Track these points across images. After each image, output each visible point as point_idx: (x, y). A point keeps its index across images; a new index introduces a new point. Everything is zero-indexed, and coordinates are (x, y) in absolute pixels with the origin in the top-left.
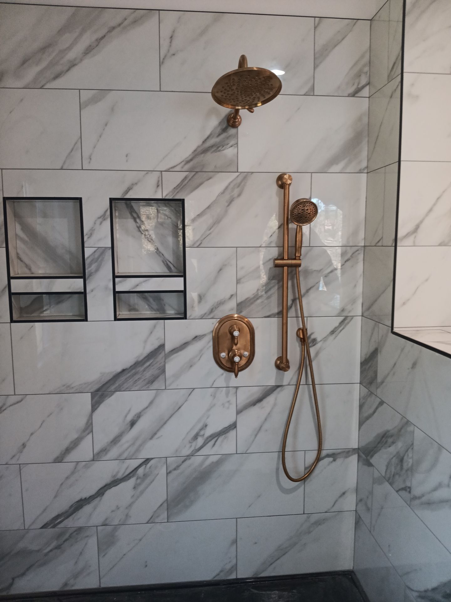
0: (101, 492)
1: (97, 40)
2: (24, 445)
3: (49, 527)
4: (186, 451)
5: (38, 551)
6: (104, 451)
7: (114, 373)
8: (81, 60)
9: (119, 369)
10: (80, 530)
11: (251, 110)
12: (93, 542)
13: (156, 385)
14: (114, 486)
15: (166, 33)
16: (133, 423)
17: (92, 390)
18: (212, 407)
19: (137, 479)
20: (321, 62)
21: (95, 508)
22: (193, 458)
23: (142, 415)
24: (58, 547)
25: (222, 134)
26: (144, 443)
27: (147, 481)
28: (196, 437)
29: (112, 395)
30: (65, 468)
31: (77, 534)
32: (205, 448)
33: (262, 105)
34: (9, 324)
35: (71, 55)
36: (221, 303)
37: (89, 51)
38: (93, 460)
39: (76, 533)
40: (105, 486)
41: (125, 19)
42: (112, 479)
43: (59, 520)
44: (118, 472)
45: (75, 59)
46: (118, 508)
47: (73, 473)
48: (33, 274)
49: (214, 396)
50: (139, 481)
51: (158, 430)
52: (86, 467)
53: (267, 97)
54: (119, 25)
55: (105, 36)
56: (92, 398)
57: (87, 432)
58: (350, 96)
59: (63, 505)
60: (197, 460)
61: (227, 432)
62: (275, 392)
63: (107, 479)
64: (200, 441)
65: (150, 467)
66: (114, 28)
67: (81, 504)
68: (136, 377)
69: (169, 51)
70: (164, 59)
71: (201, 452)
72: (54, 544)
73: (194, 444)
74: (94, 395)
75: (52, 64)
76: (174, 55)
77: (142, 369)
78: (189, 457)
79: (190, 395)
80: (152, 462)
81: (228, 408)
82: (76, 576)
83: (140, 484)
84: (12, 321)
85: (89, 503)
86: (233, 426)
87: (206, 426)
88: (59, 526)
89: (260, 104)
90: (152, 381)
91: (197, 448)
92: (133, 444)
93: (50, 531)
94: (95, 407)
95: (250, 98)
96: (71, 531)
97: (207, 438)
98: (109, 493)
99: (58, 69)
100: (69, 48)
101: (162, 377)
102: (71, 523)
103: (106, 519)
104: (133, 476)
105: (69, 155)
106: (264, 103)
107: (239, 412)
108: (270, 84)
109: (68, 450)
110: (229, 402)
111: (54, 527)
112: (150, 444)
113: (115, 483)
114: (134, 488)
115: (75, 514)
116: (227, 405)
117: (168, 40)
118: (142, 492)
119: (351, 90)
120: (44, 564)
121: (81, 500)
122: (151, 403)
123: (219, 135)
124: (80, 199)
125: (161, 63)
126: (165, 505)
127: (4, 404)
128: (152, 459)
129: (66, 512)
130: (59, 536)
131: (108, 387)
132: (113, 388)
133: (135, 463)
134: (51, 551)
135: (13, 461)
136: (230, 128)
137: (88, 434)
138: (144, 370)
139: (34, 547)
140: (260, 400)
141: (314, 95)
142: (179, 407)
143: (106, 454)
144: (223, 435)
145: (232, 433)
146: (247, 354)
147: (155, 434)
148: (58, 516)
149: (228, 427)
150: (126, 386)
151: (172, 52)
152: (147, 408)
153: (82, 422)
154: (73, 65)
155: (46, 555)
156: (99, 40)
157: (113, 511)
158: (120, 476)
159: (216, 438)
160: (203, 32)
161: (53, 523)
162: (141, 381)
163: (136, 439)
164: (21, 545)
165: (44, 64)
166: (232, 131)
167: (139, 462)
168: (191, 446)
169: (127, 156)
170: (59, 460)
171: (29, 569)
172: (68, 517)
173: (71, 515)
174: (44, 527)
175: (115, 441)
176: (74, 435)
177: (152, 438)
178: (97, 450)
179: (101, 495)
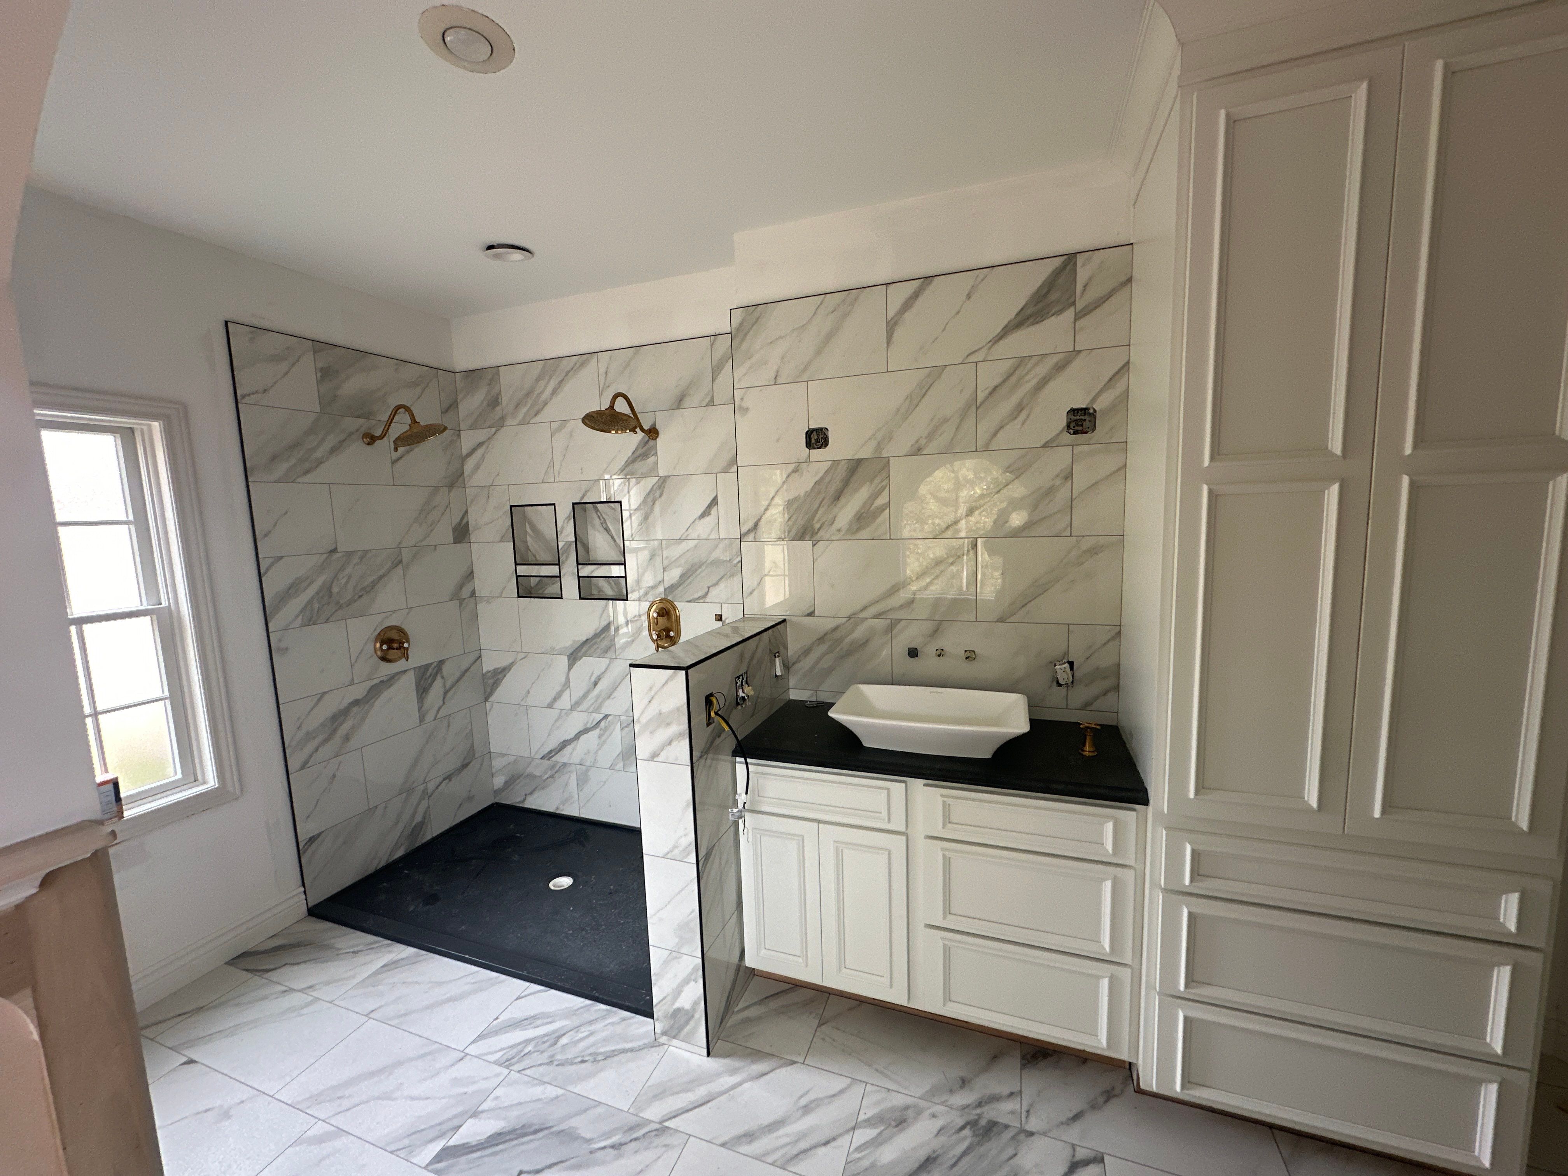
0: (577, 737)
2: (529, 691)
3: (546, 759)
5: (540, 777)
6: (578, 703)
7: (581, 642)
8: (550, 400)
9: (584, 639)
10: (565, 765)
12: (574, 777)
13: (609, 655)
14: (586, 733)
16: (595, 684)
17: (568, 653)
19: (601, 730)
21: (574, 749)
23: (601, 678)
24: (552, 776)
26: (603, 701)
27: (607, 733)
29: (580, 659)
30: (553, 713)
31: (563, 768)
34: (514, 598)
36: (653, 587)
37: (554, 392)
38: (571, 710)
40: (579, 733)
42: (584, 728)
43: (551, 755)
44: (587, 722)
46: (589, 752)
47: (559, 717)
50: (602, 732)
51: (613, 692)
52: (567, 715)
56: (569, 660)
57: (566, 686)
59: (552, 744)
63: (581, 727)
65: (609, 722)
67: (564, 744)
68: (595, 647)
72: (549, 773)
74: (569, 657)
75: (533, 405)
77: (599, 640)
80: (610, 718)
82: (564, 803)
83: (603, 735)
84: (517, 596)
85: (570, 744)
88: (552, 759)
90: (606, 651)
92: (596, 701)
93: (546, 763)
94: (571, 666)
96: (559, 765)
98: (583, 738)
99: (536, 408)
101: (611, 649)
102: (560, 758)
103: (582, 760)
104: (598, 727)
105: (546, 473)
109: (555, 699)
111: (549, 759)
112: (607, 702)
113: (586, 731)
114: (599, 737)
118: (605, 741)
120: (543, 788)
121: (564, 741)
122: (607, 669)
123: (643, 447)
126: (621, 756)
127: (515, 659)
128: (609, 715)
129: (556, 749)
130: (553, 767)
131: (578, 652)
132: (580, 654)
133: (598, 717)
134: (548, 778)
135: (522, 703)
137: (567, 688)
138: (601, 641)
139: (536, 773)
143: (579, 706)
146: (671, 633)
147: (611, 695)
148: (550, 752)
150: (589, 652)
152: (604, 672)
153: (563, 679)
155: (545, 781)
157: (586, 754)
158: (589, 726)
161: (548, 756)
162: (599, 650)
163: (598, 697)
167: (601, 716)
169: (582, 469)
170: (550, 706)
171: (534, 790)
172: (557, 753)
173: (559, 751)
174: (542, 758)
175: (585, 696)
176: (558, 688)
177: (609, 697)
178: (573, 703)
179: (577, 739)
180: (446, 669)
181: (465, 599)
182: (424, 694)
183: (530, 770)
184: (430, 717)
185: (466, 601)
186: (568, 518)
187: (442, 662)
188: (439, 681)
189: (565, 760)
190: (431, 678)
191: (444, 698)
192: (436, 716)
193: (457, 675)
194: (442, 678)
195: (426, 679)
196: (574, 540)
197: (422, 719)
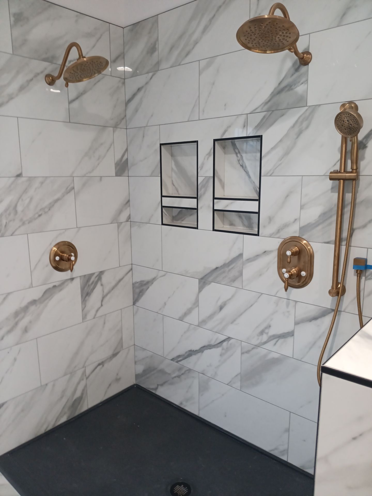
0: (202, 350)
3: (175, 361)
4: (255, 341)
5: (169, 374)
6: (205, 321)
7: (211, 269)
8: (201, 38)
9: (214, 267)
10: (189, 370)
12: (196, 382)
13: (236, 284)
14: (209, 349)
16: (221, 308)
17: (199, 278)
18: (275, 312)
19: (223, 349)
21: (198, 359)
22: (259, 349)
23: (226, 304)
24: (179, 377)
25: (295, 74)
26: (227, 324)
27: (229, 354)
28: (262, 333)
29: (210, 284)
30: (184, 326)
31: (188, 372)
32: (268, 344)
34: (161, 226)
35: (195, 36)
36: (286, 226)
37: (205, 30)
38: (198, 326)
40: (204, 347)
42: (209, 344)
43: (180, 359)
44: (211, 340)
46: (211, 365)
47: (188, 330)
49: (277, 304)
50: (223, 351)
51: (237, 318)
52: (195, 329)
56: (199, 283)
57: (196, 305)
59: (181, 350)
60: (262, 351)
61: (286, 337)
62: (330, 315)
63: (205, 343)
64: (265, 337)
65: (231, 344)
66: (220, 7)
67: (191, 353)
68: (224, 275)
71: (264, 346)
72: (177, 374)
73: (260, 337)
74: (200, 281)
77: (227, 269)
78: (257, 346)
79: (259, 297)
80: (232, 341)
81: (288, 317)
82: (187, 400)
83: (224, 354)
84: (162, 224)
85: (195, 354)
86: (291, 334)
87: (270, 326)
88: (180, 363)
90: (234, 280)
91: (262, 342)
92: (221, 323)
93: (174, 363)
94: (201, 289)
96: (186, 369)
97: (270, 337)
98: (207, 352)
101: (240, 279)
102: (186, 364)
103: (204, 370)
104: (220, 346)
105: (192, 111)
107: (297, 323)
109: (186, 314)
110: (288, 312)
111: (177, 362)
112: (231, 327)
113: (209, 347)
114: (221, 355)
116: (287, 314)
118: (225, 361)
120: (172, 384)
121: (191, 351)
122: (233, 296)
123: (292, 75)
124: (197, 142)
126: (239, 377)
128: (232, 338)
129: (184, 355)
130: (180, 369)
131: (208, 278)
132: (210, 279)
133: (222, 338)
134: (175, 377)
135: (160, 312)
136: (301, 67)
137: (196, 307)
138: (229, 271)
139: (167, 370)
140: (315, 318)
142: (251, 305)
143: (206, 324)
144: (282, 338)
145: (290, 340)
146: (304, 273)
147: (235, 320)
148: (179, 356)
149: (287, 333)
150: (218, 279)
152: (230, 299)
153: (193, 298)
155: (173, 378)
157: (208, 366)
158: (213, 343)
159: (277, 339)
161: (177, 359)
162: (227, 278)
163: (222, 320)
165: (181, 47)
167: (224, 337)
168: (258, 339)
170: (181, 319)
171: (165, 383)
172: (184, 359)
173: (186, 358)
174: (172, 360)
175: (211, 317)
176: (189, 305)
177: (232, 323)
178: (200, 320)
179: (202, 352)
180: (105, 278)
181: (122, 223)
182: (87, 297)
183: (162, 367)
184: (90, 316)
185: (123, 224)
186: (209, 154)
187: (102, 273)
188: (99, 287)
189: (190, 366)
190: (93, 285)
191: (102, 301)
192: (95, 315)
193: (113, 283)
194: (102, 285)
195: (89, 286)
196: (212, 175)
197: (84, 317)
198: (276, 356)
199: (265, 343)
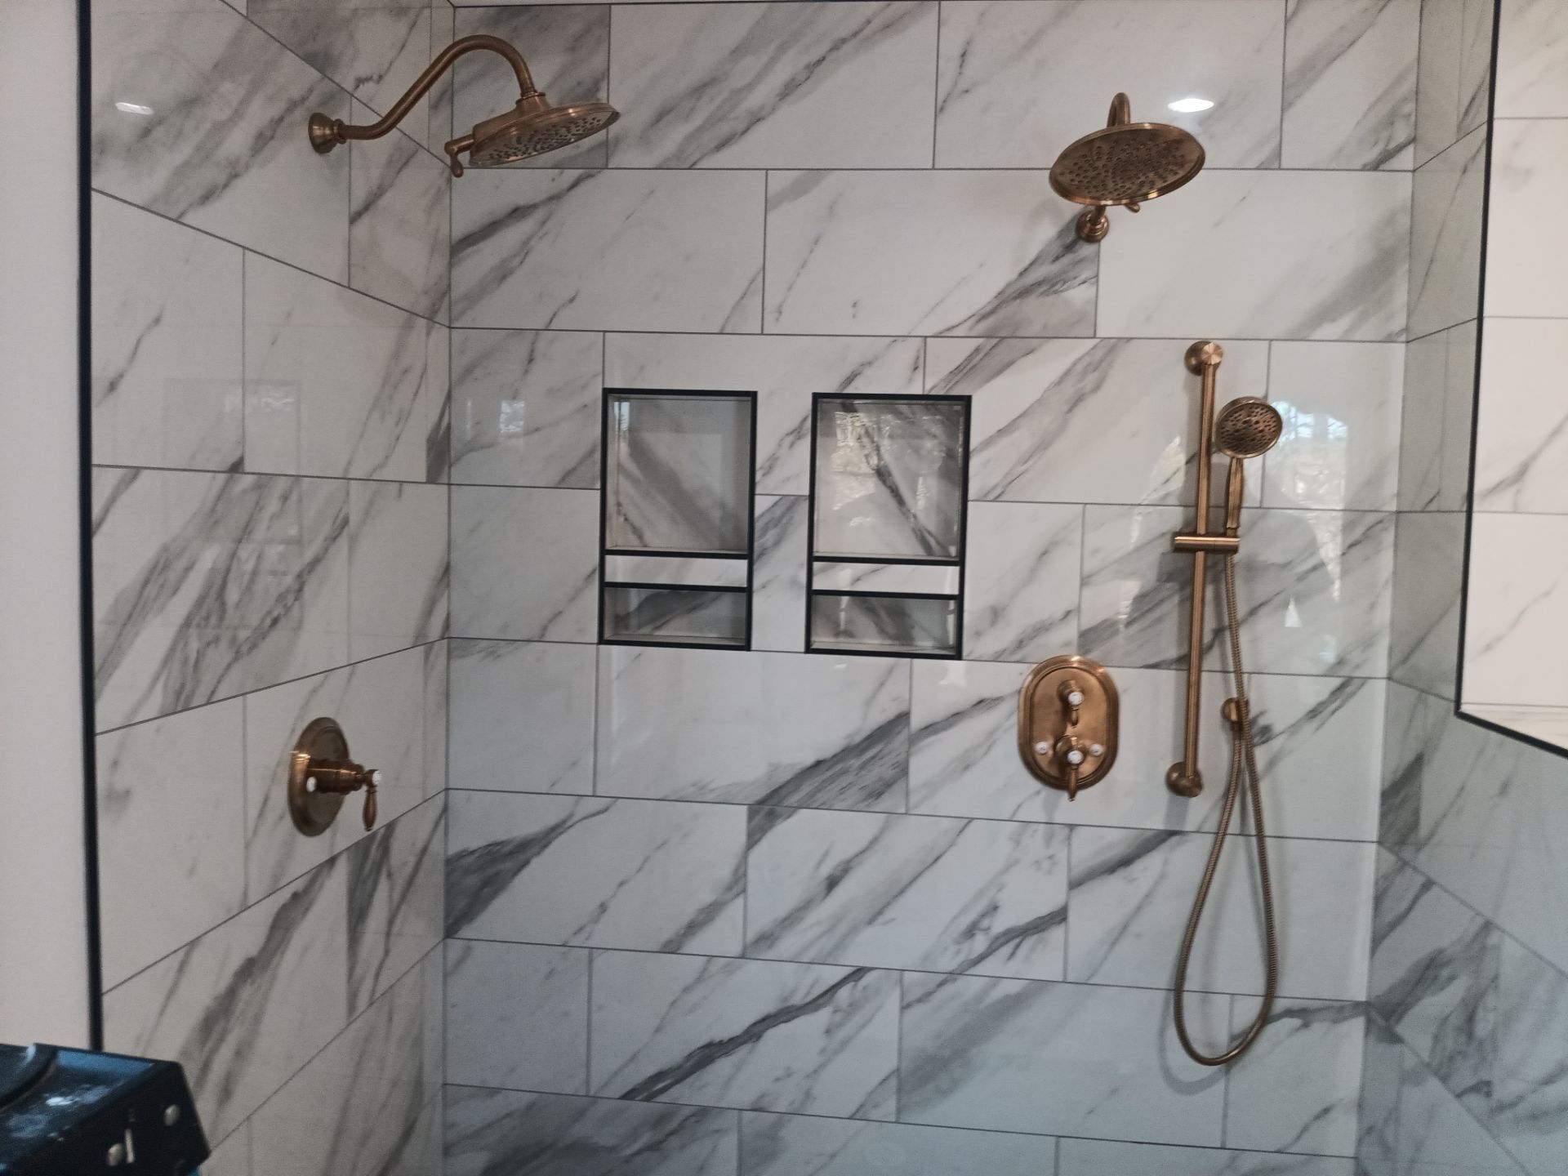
0: (754, 1033)
1: (807, 67)
2: (603, 908)
3: (640, 1098)
4: (948, 963)
5: (613, 1149)
6: (766, 939)
7: (797, 769)
8: (774, 109)
9: (809, 760)
10: (702, 1113)
11: (1132, 206)
12: (729, 1145)
13: (885, 803)
14: (783, 1022)
15: (951, 47)
16: (832, 883)
17: (751, 801)
18: (1010, 866)
19: (835, 1011)
20: (1299, 96)
21: (739, 1068)
22: (962, 980)
23: (852, 868)
24: (654, 1147)
25: (1063, 255)
26: (854, 930)
27: (858, 1019)
28: (970, 932)
29: (789, 817)
30: (683, 967)
31: (697, 1122)
32: (991, 959)
33: (1158, 196)
34: (595, 646)
35: (754, 100)
36: (1042, 629)
37: (788, 91)
38: (743, 957)
39: (694, 1119)
40: (763, 1020)
41: (869, 22)
42: (781, 1006)
43: (660, 1086)
44: (794, 991)
45: (762, 108)
46: (789, 1074)
47: (699, 980)
48: (646, 546)
49: (1017, 841)
50: (838, 1017)
51: (888, 904)
52: (728, 970)
53: (1171, 179)
54: (855, 34)
55: (824, 58)
56: (750, 818)
57: (735, 891)
58: (1369, 167)
59: (671, 1051)
60: (969, 986)
61: (1043, 930)
62: (1165, 847)
63: (769, 1006)
64: (980, 943)
65: (865, 988)
66: (843, 41)
67: (710, 1053)
68: (843, 781)
69: (955, 84)
70: (944, 101)
71: (981, 969)
72: (645, 1139)
73: (966, 946)
74: (754, 809)
75: (714, 120)
76: (967, 91)
77: (855, 763)
78: (953, 975)
79: (961, 832)
80: (869, 978)
81: (1049, 872)
83: (840, 1025)
84: (602, 641)
85: (727, 1054)
86: (1059, 916)
87: (996, 908)
88: (664, 1098)
89: (1154, 195)
90: (877, 794)
91: (972, 957)
92: (830, 929)
93: (639, 1108)
94: (754, 836)
95: (1133, 183)
96: (686, 1111)
97: (997, 938)
98: (775, 1036)
99: (725, 129)
100: (750, 87)
101: (900, 786)
102: (688, 1094)
103: (761, 1097)
104: (826, 1004)
105: (737, 306)
106: (1163, 191)
107: (1075, 884)
108: (1178, 154)
109: (692, 928)
110: (1050, 857)
111: (648, 1099)
112: (868, 933)
113: (786, 1014)
114: (828, 1031)
115: (694, 1076)
116: (1046, 864)
117: (956, 62)
118: (845, 1043)
119: (1372, 155)
121: (710, 1045)
122: (874, 841)
123: (1057, 258)
124: (753, 396)
125: (939, 110)
126: (893, 1082)
127: (571, 815)
128: (870, 969)
129: (679, 1067)
130: (662, 1119)
131: (785, 797)
132: (793, 800)
133: (833, 975)
134: (638, 1153)
135: (577, 941)
136: (1081, 242)
137: (738, 895)
138: (862, 767)
139: (605, 1138)
140: (1126, 862)
141: (1280, 169)
142: (935, 857)
143: (770, 946)
144: (1033, 934)
145: (1056, 934)
146: (1098, 749)
147: (880, 913)
148: (659, 1076)
149: (1047, 918)
150: (821, 797)
151: (963, 85)
152: (864, 851)
153: (725, 873)
154: (756, 119)
155: (628, 1160)
156: (812, 68)
157: (778, 1079)
158: (797, 1000)
159: (1017, 941)
160: (1033, 42)
161: (649, 1088)
162: (856, 788)
163: (838, 919)
164: (579, 1131)
165: (699, 119)
166: (1087, 249)
167: (842, 973)
168: (958, 952)
169: (855, 305)
170: (672, 948)
173: (686, 1076)
174: (629, 1095)
175: (793, 918)
176: (707, 897)
177: (872, 921)
178: (752, 935)
179: (754, 1039)
186: (795, 436)
188: (383, 885)
189: (703, 1099)
190: (374, 874)
194: (389, 874)
196: (807, 492)
198: (1012, 987)
199: (982, 958)
